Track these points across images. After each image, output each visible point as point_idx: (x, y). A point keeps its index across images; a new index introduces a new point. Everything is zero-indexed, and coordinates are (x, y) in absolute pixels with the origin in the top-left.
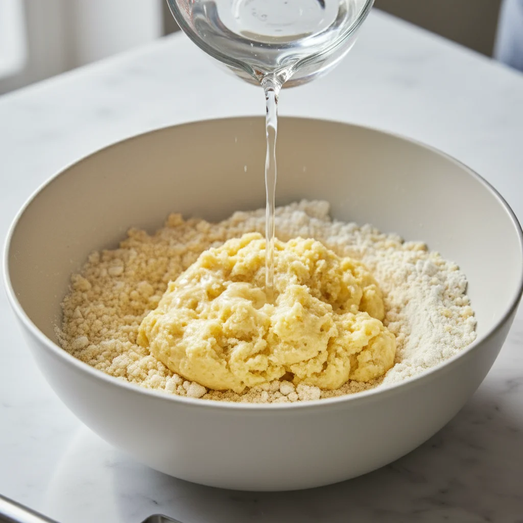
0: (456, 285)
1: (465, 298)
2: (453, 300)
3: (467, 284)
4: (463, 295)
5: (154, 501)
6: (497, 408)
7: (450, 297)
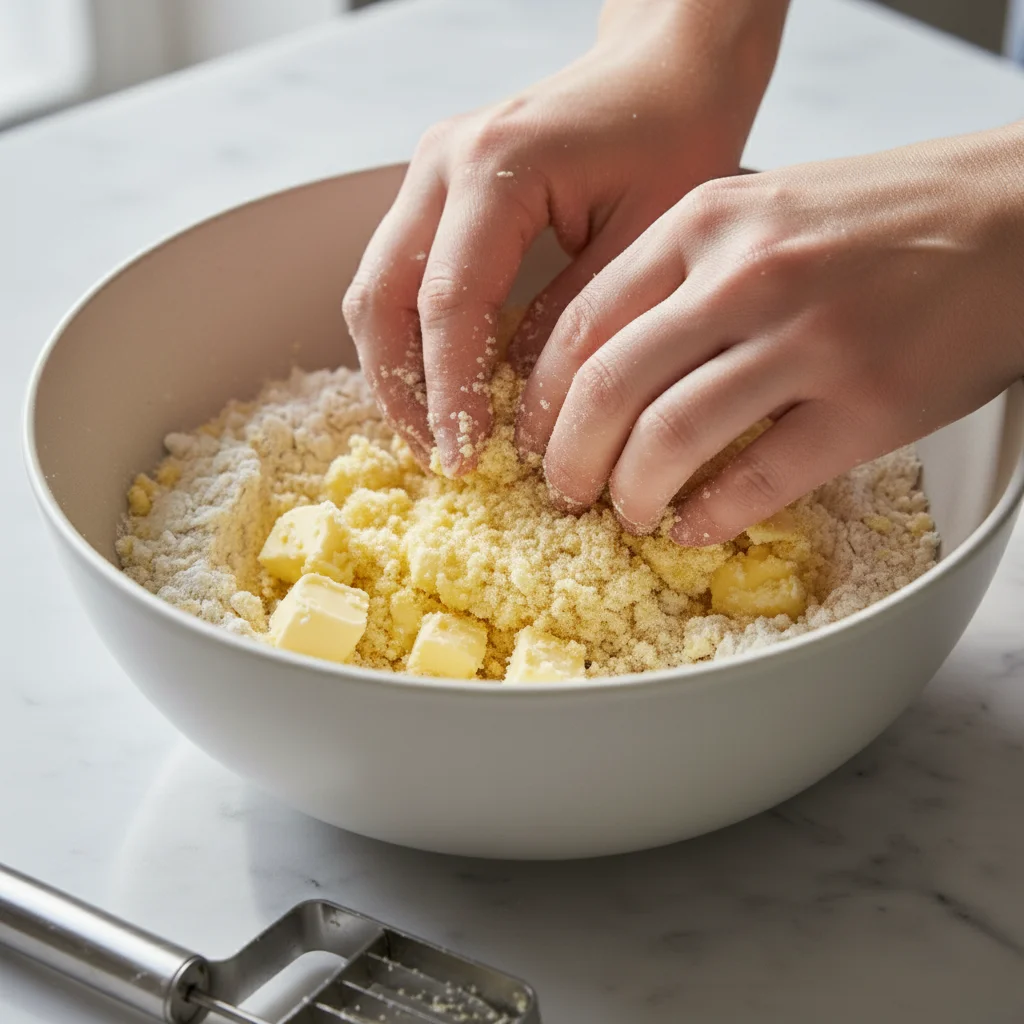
0: (899, 471)
1: (919, 496)
2: (893, 500)
3: (921, 469)
4: (913, 492)
5: (313, 881)
6: (984, 707)
7: (887, 495)
